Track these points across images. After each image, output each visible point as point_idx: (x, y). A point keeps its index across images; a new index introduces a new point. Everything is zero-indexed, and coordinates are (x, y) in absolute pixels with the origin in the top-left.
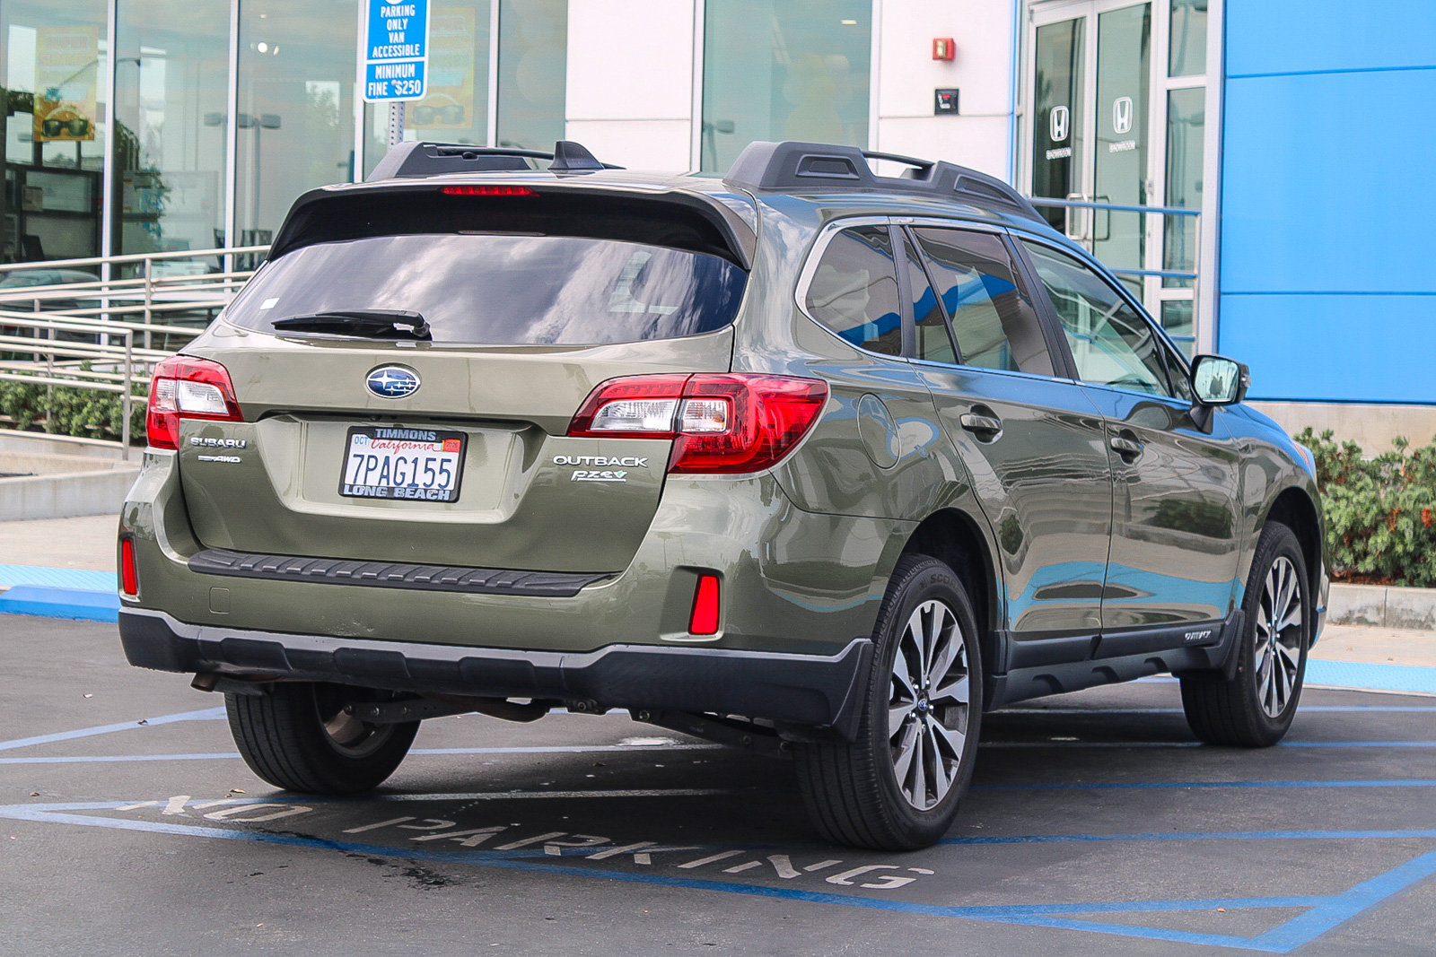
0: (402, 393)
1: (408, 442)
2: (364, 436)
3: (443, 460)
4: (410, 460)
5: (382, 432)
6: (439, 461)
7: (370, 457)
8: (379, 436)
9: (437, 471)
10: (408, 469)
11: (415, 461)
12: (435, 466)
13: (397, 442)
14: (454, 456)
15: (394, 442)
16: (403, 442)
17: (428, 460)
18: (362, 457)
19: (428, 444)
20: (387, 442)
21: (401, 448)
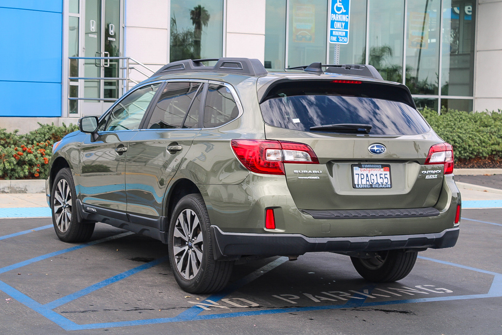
0: (381, 153)
1: (372, 169)
2: (357, 167)
3: (385, 174)
4: (375, 175)
5: (364, 166)
6: (384, 175)
7: (361, 174)
8: (363, 167)
9: (384, 178)
10: (375, 177)
11: (376, 175)
12: (383, 176)
13: (369, 169)
14: (388, 173)
15: (368, 169)
16: (371, 169)
17: (380, 174)
18: (359, 174)
19: (379, 169)
20: (365, 169)
21: (370, 171)
